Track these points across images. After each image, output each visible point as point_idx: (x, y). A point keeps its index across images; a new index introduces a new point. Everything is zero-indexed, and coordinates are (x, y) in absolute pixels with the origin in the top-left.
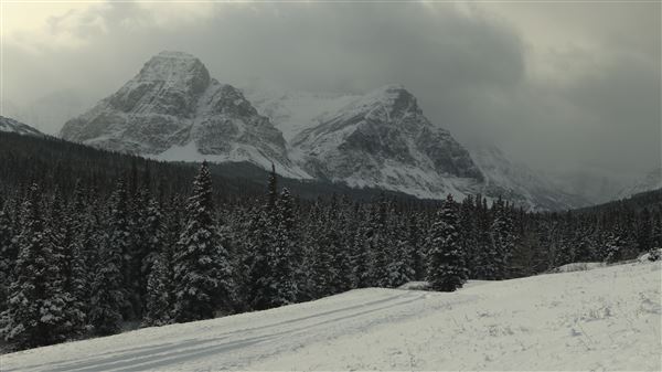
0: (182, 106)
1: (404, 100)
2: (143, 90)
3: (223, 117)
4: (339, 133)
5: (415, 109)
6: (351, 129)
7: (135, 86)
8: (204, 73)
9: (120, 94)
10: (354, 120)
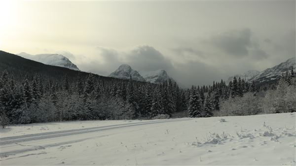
0: (127, 74)
1: (164, 72)
2: (120, 72)
3: (136, 77)
4: (154, 79)
5: (166, 74)
6: (156, 78)
7: (118, 71)
8: (131, 68)
9: (116, 72)
10: (156, 76)
